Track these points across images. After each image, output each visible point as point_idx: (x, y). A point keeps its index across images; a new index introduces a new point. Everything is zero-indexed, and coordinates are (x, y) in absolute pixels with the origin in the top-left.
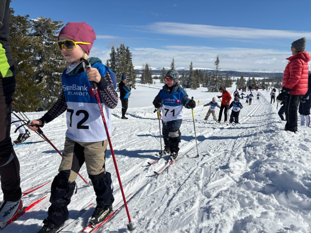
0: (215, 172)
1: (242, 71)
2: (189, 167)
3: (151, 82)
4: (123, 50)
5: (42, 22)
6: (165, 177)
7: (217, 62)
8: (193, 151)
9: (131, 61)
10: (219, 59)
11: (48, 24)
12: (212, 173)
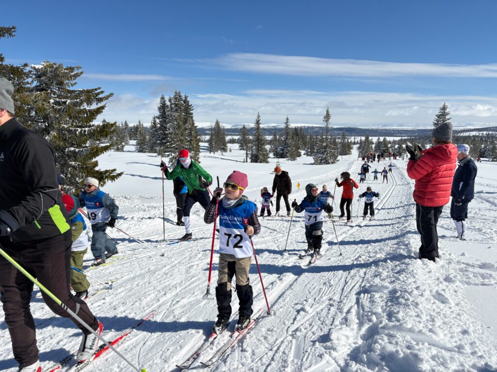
0: (311, 349)
1: (367, 128)
2: (274, 338)
3: (224, 149)
4: (178, 101)
5: (49, 69)
6: (238, 361)
7: (327, 117)
8: (282, 303)
9: (192, 117)
10: (329, 113)
11: (58, 72)
12: (306, 352)
